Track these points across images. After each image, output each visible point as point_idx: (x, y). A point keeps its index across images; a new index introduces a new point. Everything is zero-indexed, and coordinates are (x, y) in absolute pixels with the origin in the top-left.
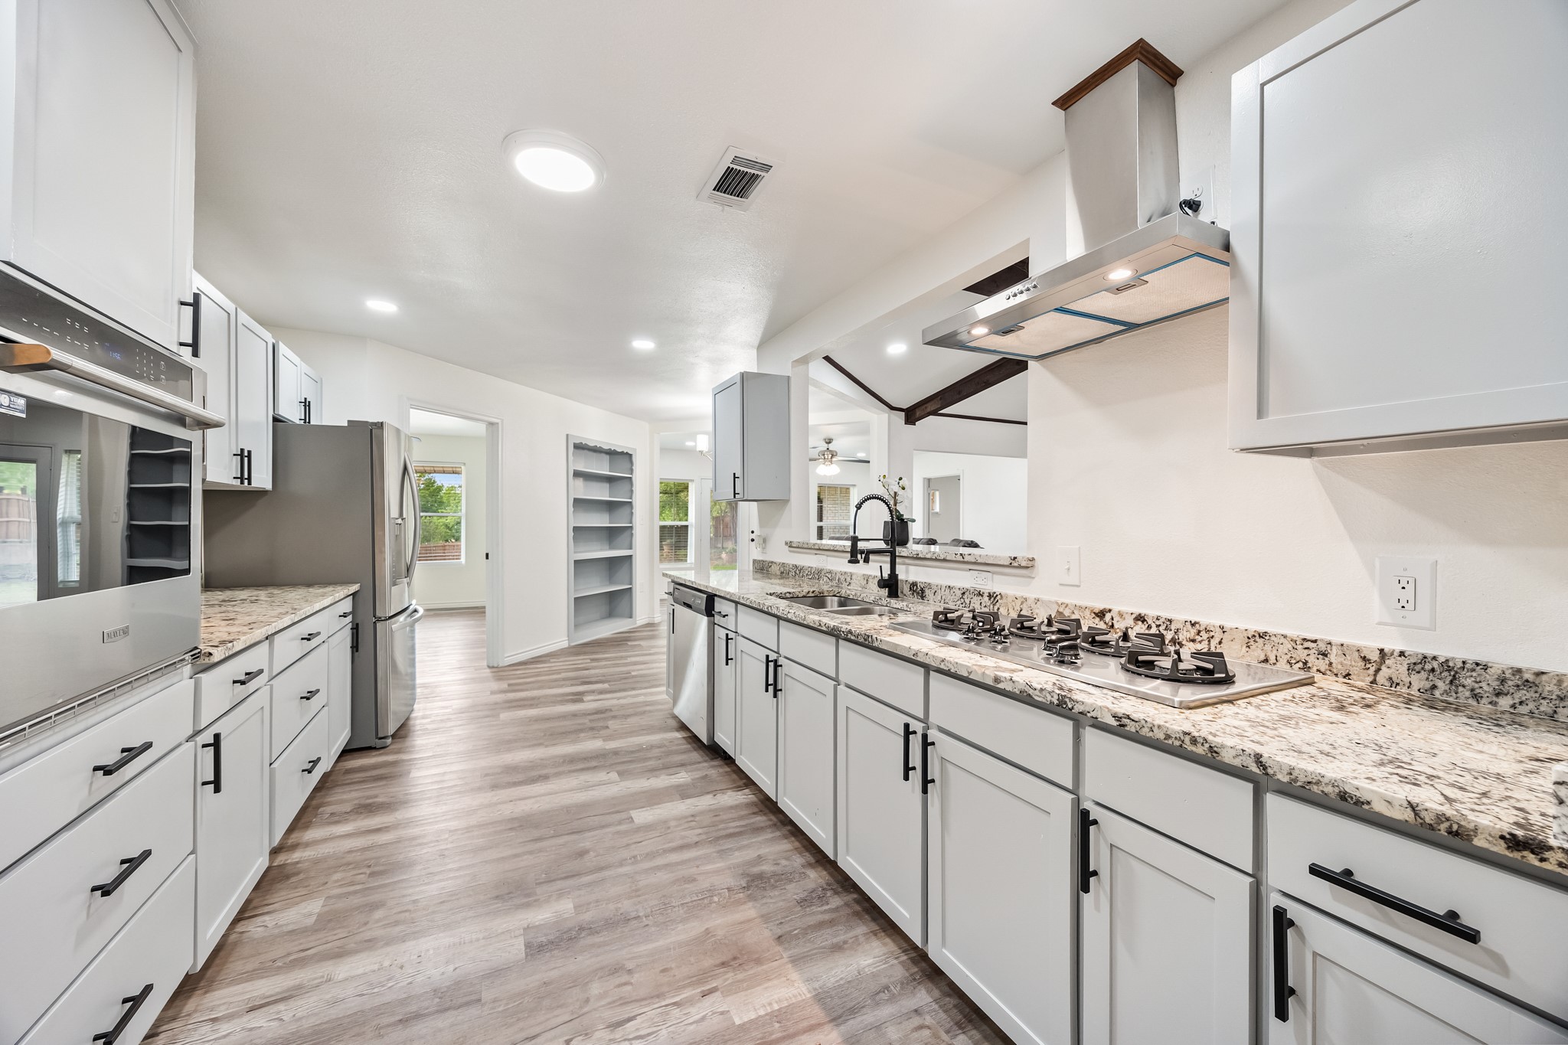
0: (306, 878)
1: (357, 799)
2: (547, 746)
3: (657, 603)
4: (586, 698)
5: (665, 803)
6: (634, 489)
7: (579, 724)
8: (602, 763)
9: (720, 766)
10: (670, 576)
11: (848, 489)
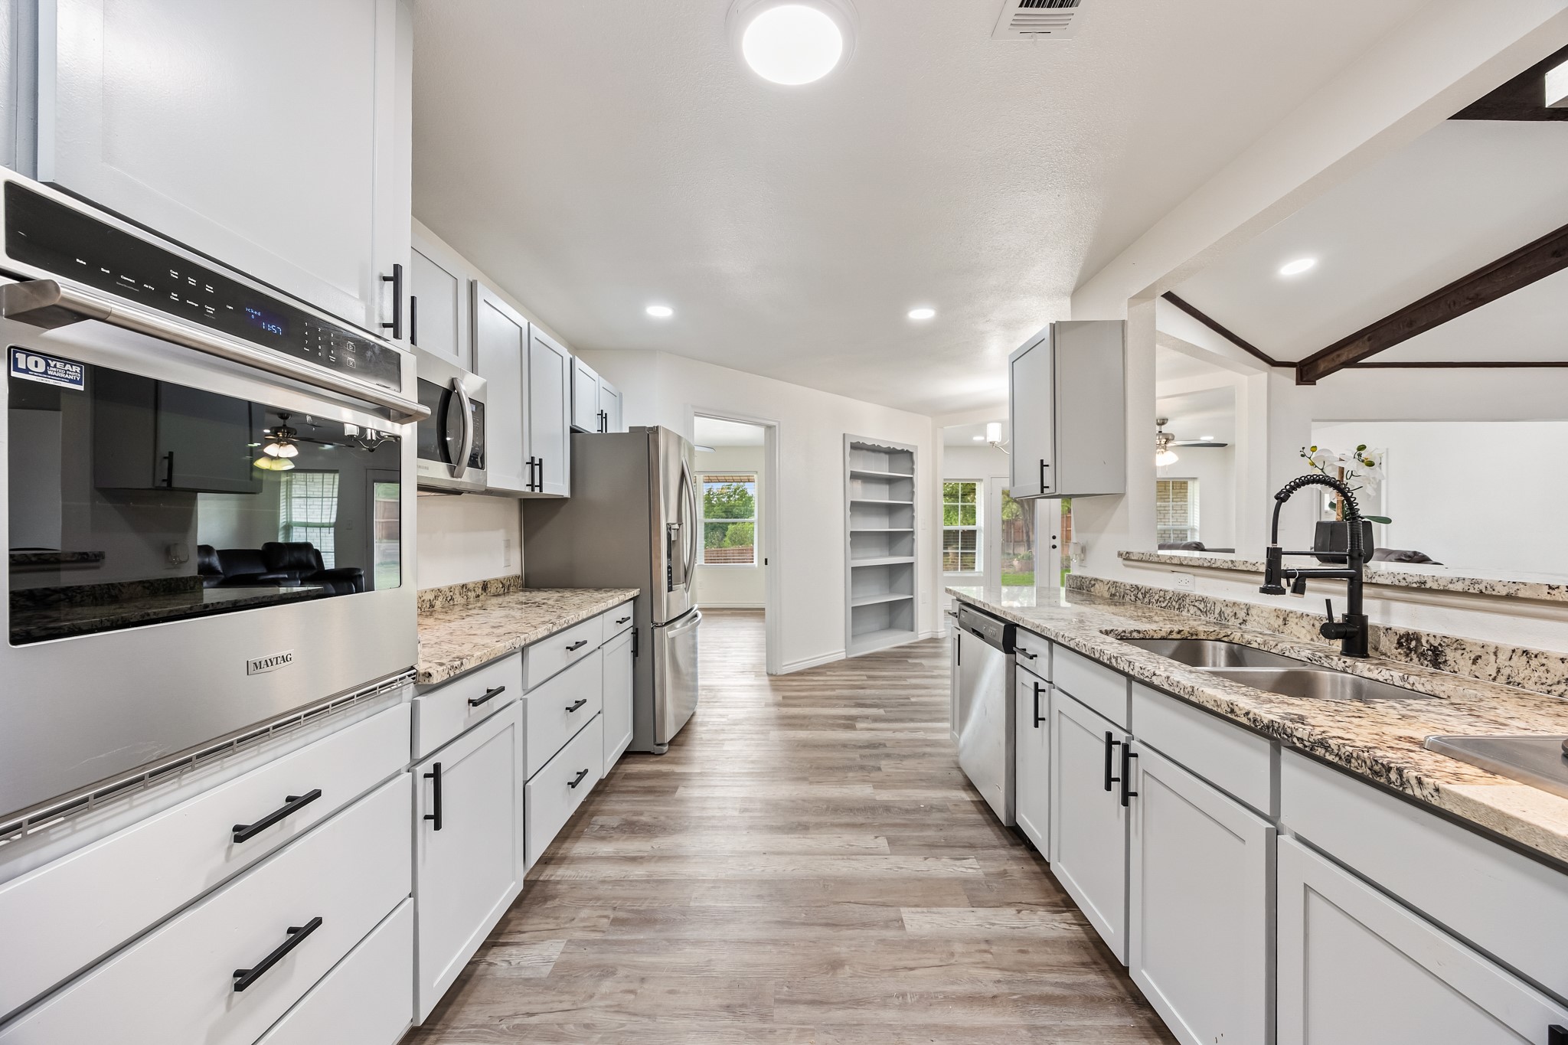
0: (560, 906)
1: (625, 813)
2: (811, 783)
3: (941, 615)
4: (859, 725)
5: (947, 906)
6: (915, 490)
7: (849, 759)
8: (870, 821)
9: (1024, 859)
10: (955, 593)
11: (1186, 483)
